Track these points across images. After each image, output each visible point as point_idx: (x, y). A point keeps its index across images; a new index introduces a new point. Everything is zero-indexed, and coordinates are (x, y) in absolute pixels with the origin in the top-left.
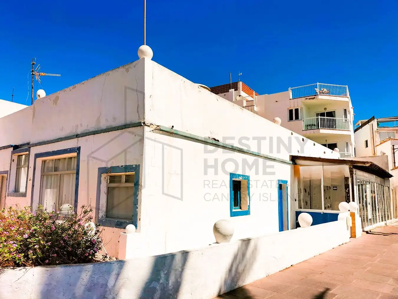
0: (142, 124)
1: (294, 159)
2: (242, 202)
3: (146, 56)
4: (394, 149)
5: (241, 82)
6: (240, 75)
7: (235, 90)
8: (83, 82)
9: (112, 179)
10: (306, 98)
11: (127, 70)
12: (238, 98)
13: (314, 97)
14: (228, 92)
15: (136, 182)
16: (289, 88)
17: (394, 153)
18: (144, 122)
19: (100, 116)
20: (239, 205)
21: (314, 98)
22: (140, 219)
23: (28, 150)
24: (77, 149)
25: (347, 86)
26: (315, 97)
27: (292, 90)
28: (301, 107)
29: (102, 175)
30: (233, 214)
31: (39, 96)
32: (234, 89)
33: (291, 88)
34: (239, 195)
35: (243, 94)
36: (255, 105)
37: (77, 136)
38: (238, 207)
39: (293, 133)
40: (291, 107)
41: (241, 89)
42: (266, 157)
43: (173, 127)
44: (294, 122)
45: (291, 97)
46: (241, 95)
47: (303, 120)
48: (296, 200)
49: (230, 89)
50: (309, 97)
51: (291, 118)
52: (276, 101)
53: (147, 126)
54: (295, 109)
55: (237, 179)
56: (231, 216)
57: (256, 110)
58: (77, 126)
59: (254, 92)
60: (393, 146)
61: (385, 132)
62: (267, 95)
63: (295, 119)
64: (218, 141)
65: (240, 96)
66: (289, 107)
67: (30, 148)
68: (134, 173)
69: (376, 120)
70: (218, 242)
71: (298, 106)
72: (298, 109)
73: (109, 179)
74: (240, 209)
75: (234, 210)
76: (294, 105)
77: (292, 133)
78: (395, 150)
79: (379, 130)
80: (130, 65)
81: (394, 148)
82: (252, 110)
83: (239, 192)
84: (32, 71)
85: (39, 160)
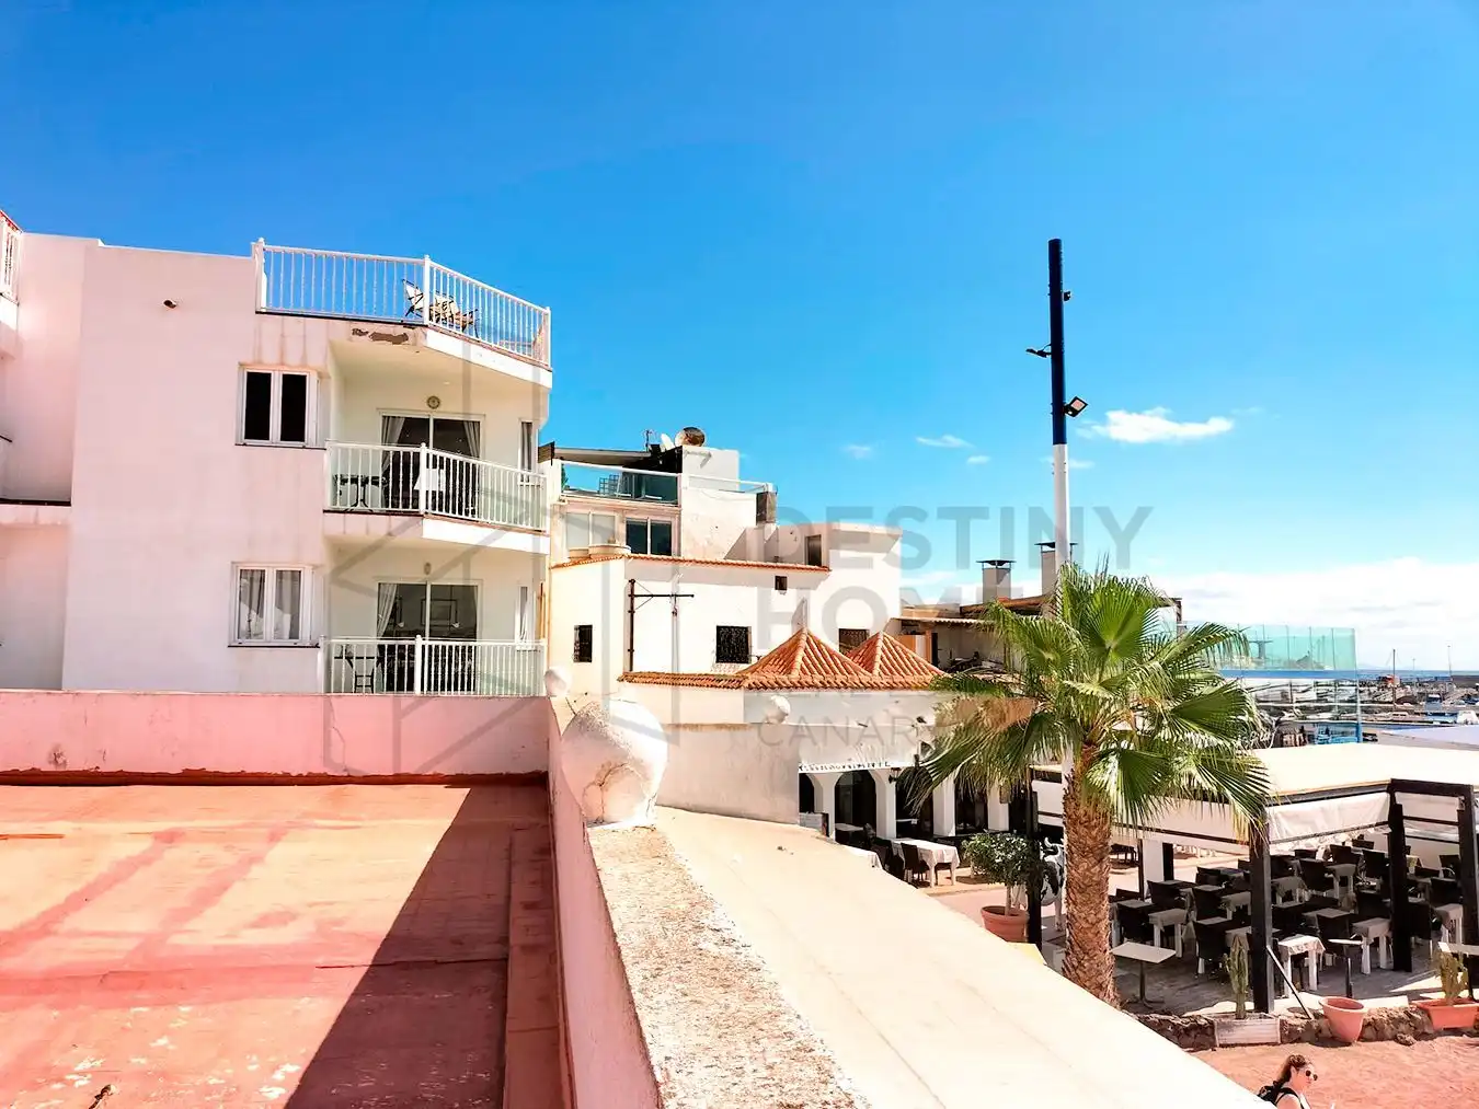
4: (632, 596)
10: (355, 325)
13: (400, 330)
16: (256, 241)
17: (632, 612)
21: (404, 337)
25: (548, 310)
26: (407, 330)
28: (319, 373)
33: (270, 248)
40: (259, 360)
44: (274, 454)
45: (265, 300)
47: (328, 452)
50: (378, 328)
51: (256, 427)
52: (168, 303)
54: (288, 378)
60: (632, 582)
61: (586, 511)
62: (101, 244)
63: (283, 438)
66: (248, 358)
69: (557, 462)
71: (302, 365)
72: (304, 377)
76: (282, 354)
78: (637, 601)
79: (566, 502)
81: (632, 590)
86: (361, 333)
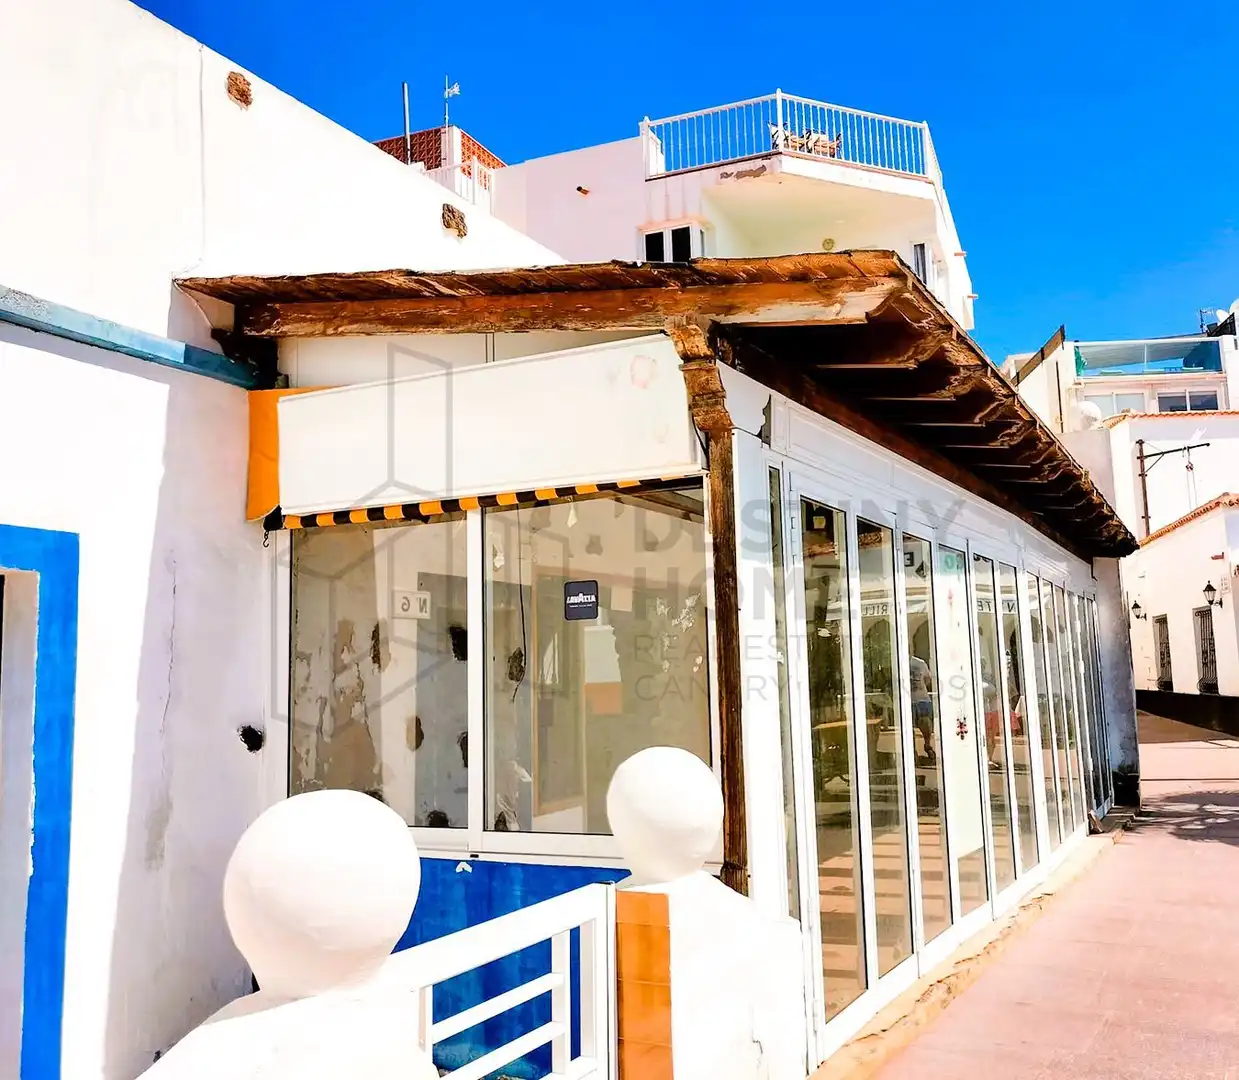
4: (1142, 458)
5: (456, 133)
6: (452, 96)
7: (429, 169)
10: (722, 170)
13: (759, 163)
16: (643, 120)
17: (1143, 475)
21: (763, 168)
25: (925, 124)
26: (765, 162)
27: (658, 131)
28: (703, 223)
32: (420, 164)
33: (654, 125)
40: (652, 223)
41: (458, 165)
50: (739, 168)
52: (579, 189)
54: (675, 233)
60: (1140, 442)
61: (1108, 392)
66: (641, 223)
69: (1069, 345)
71: (686, 219)
72: (688, 229)
76: (667, 212)
78: (1148, 462)
79: (1083, 386)
81: (1141, 451)
86: (727, 176)
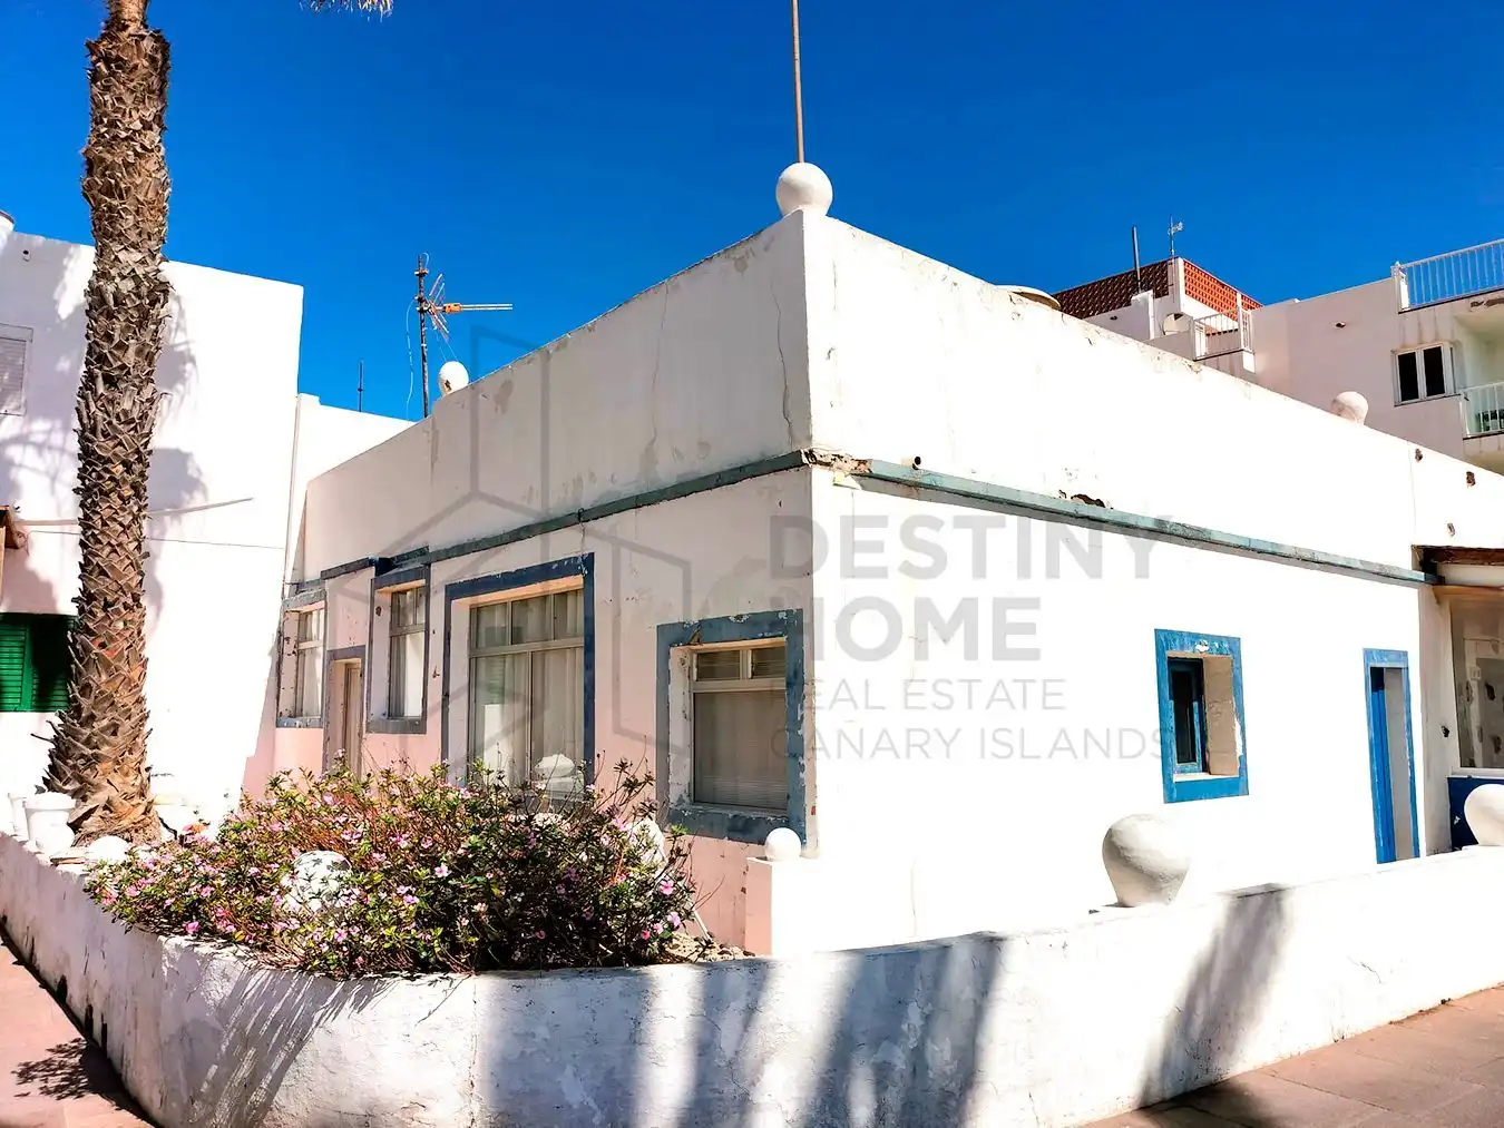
0: (805, 460)
1: (1432, 560)
2: (1210, 745)
3: (806, 203)
5: (1181, 261)
6: (1177, 232)
7: (1157, 295)
8: (589, 324)
9: (709, 666)
10: (1472, 300)
11: (741, 265)
12: (1171, 326)
14: (1128, 304)
15: (792, 674)
16: (1393, 264)
18: (811, 451)
19: (653, 441)
20: (1199, 757)
22: (814, 808)
23: (424, 572)
24: (584, 562)
27: (1409, 271)
28: (1451, 343)
29: (672, 650)
30: (1176, 793)
31: (447, 384)
32: (1151, 292)
33: (1403, 266)
34: (1196, 717)
35: (1191, 307)
36: (1247, 348)
37: (581, 517)
38: (1198, 764)
39: (1424, 451)
40: (1404, 346)
41: (1182, 289)
42: (1308, 556)
43: (918, 460)
44: (1425, 406)
45: (1405, 303)
46: (1183, 310)
47: (1463, 396)
48: (1446, 732)
49: (1135, 290)
50: (1490, 296)
51: (1408, 391)
52: (1339, 325)
53: (821, 463)
54: (1427, 353)
55: (1188, 653)
56: (1169, 799)
57: (1253, 371)
58: (580, 480)
59: (1239, 296)
62: (1297, 301)
63: (1429, 394)
64: (1100, 503)
65: (1177, 316)
66: (1395, 347)
67: (430, 565)
68: (784, 639)
70: (1127, 900)
71: (1436, 340)
72: (1438, 348)
73: (697, 667)
74: (1204, 770)
75: (1177, 778)
76: (1421, 333)
77: (1418, 452)
80: (750, 245)
82: (1236, 371)
83: (1195, 704)
84: (420, 300)
85: (462, 606)
86: (1478, 304)
